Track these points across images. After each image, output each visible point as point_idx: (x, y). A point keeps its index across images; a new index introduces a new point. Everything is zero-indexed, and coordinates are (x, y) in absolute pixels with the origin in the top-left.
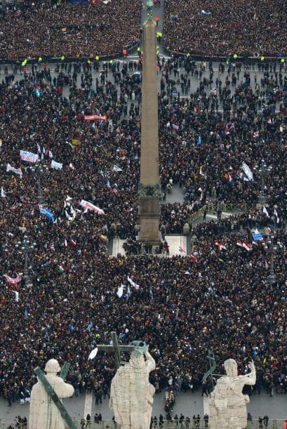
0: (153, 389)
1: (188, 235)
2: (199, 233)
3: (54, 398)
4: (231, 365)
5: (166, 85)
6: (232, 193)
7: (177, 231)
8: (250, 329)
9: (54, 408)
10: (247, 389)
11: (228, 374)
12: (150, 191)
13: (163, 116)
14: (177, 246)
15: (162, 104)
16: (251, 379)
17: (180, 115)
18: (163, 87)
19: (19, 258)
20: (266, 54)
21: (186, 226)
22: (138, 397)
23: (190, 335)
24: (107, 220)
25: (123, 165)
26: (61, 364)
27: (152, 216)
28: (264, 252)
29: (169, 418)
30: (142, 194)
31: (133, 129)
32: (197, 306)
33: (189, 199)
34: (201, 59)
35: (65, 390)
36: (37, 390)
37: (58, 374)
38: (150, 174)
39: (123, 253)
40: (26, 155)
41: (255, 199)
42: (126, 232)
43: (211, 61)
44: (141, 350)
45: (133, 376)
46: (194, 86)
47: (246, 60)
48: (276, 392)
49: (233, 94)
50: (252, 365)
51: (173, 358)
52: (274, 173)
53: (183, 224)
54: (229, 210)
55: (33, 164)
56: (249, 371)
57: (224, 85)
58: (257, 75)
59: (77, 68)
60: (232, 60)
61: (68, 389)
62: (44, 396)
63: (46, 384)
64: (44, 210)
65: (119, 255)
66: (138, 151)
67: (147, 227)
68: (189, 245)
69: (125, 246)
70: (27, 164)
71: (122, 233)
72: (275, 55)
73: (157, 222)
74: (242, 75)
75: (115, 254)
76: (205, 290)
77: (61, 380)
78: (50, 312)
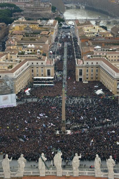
0: (62, 159)
1: (71, 130)
2: (73, 129)
3: (43, 161)
4: (76, 154)
5: (67, 101)
6: (79, 122)
7: (69, 129)
8: (82, 148)
9: (43, 162)
10: (79, 159)
11: (76, 156)
12: (64, 121)
13: (66, 107)
14: (69, 132)
15: (66, 105)
16: (80, 157)
17: (70, 107)
18: (66, 102)
19: (39, 134)
20: (86, 96)
21: (71, 128)
22: (59, 160)
23: (71, 149)
24: (56, 127)
25: (59, 117)
26: (44, 154)
27: (64, 126)
28: (85, 133)
29: (67, 165)
30: (62, 122)
31: (61, 110)
32: (73, 144)
33: (71, 123)
34: (74, 97)
35: (45, 159)
36: (40, 159)
37: (44, 156)
38: (64, 118)
39: (59, 133)
40: (41, 115)
41: (84, 123)
42: (59, 129)
43: (75, 97)
44: (59, 151)
45: (58, 156)
46: (72, 102)
47: (82, 97)
48: (87, 160)
49: (80, 103)
50: (80, 154)
51: (68, 154)
52: (87, 118)
53: (70, 127)
54: (79, 125)
55: (42, 116)
56: (80, 155)
57: (78, 101)
58: (84, 99)
59: (50, 98)
60: (79, 97)
61: (46, 159)
62: (41, 160)
63: (41, 158)
64: (44, 125)
65: (58, 134)
66: (61, 114)
67: (63, 128)
68: (71, 132)
69: (59, 132)
70: (40, 116)
71: (59, 130)
72: (87, 96)
73: (65, 127)
74: (81, 100)
75: (57, 134)
76: (74, 141)
77: (44, 157)
78: (45, 145)
